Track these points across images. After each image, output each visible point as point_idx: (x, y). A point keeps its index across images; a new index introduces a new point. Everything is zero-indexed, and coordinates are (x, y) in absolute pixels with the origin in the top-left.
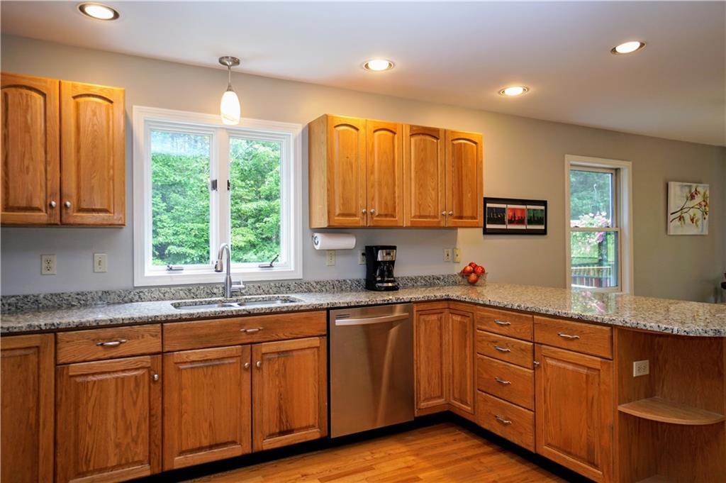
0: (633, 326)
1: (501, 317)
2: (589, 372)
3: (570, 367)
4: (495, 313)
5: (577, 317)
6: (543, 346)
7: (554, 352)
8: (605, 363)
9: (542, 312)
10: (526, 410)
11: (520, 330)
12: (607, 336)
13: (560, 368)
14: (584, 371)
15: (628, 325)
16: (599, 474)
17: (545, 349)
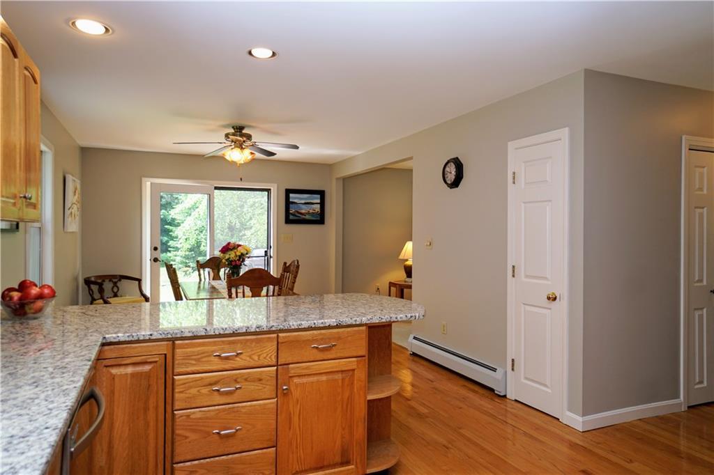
0: (388, 320)
1: (226, 347)
2: (344, 375)
3: (324, 378)
4: (215, 344)
5: (335, 324)
6: (291, 366)
7: (307, 368)
8: (361, 361)
9: (293, 327)
10: (265, 450)
11: (259, 356)
12: (364, 335)
13: (313, 382)
14: (339, 376)
15: (384, 320)
16: (352, 469)
17: (293, 368)
